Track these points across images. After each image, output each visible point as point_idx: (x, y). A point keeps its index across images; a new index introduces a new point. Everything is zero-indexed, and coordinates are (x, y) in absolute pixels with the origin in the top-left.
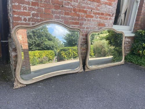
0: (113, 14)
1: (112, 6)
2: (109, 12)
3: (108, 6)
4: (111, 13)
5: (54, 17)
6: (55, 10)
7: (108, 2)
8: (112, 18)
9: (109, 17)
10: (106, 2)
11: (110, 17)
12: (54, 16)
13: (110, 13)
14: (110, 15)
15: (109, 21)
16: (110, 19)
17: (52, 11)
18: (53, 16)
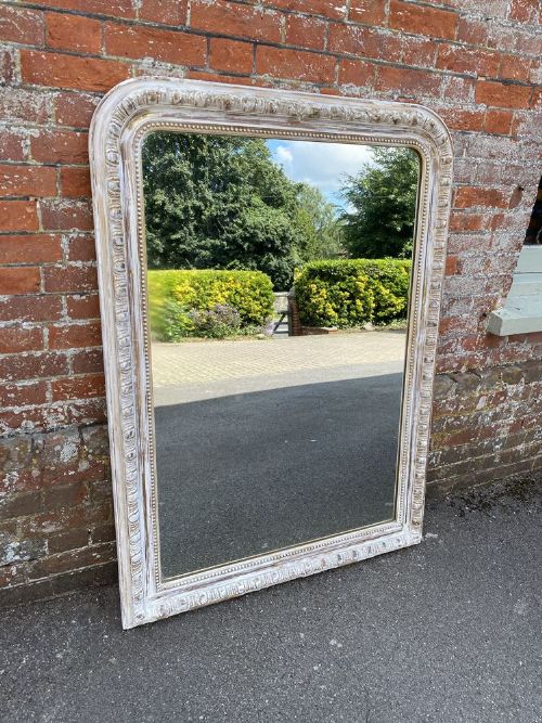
0: (520, 189)
1: (514, 138)
2: (489, 180)
3: (487, 141)
4: (507, 183)
5: (67, 250)
6: (67, 204)
7: (482, 108)
8: (508, 213)
9: (488, 213)
10: (467, 114)
11: (497, 210)
12: (65, 240)
13: (498, 187)
14: (494, 199)
15: (487, 237)
16: (496, 222)
17: (46, 211)
18: (58, 241)
